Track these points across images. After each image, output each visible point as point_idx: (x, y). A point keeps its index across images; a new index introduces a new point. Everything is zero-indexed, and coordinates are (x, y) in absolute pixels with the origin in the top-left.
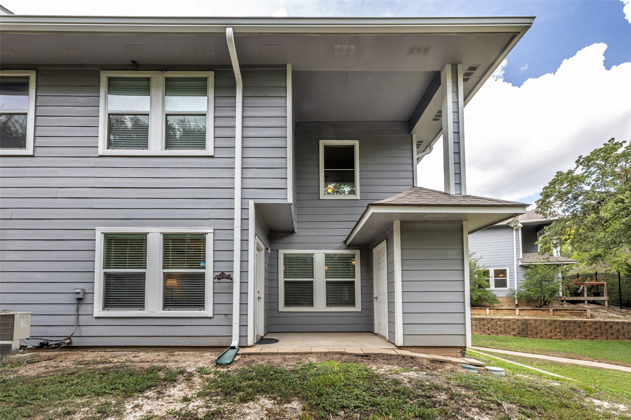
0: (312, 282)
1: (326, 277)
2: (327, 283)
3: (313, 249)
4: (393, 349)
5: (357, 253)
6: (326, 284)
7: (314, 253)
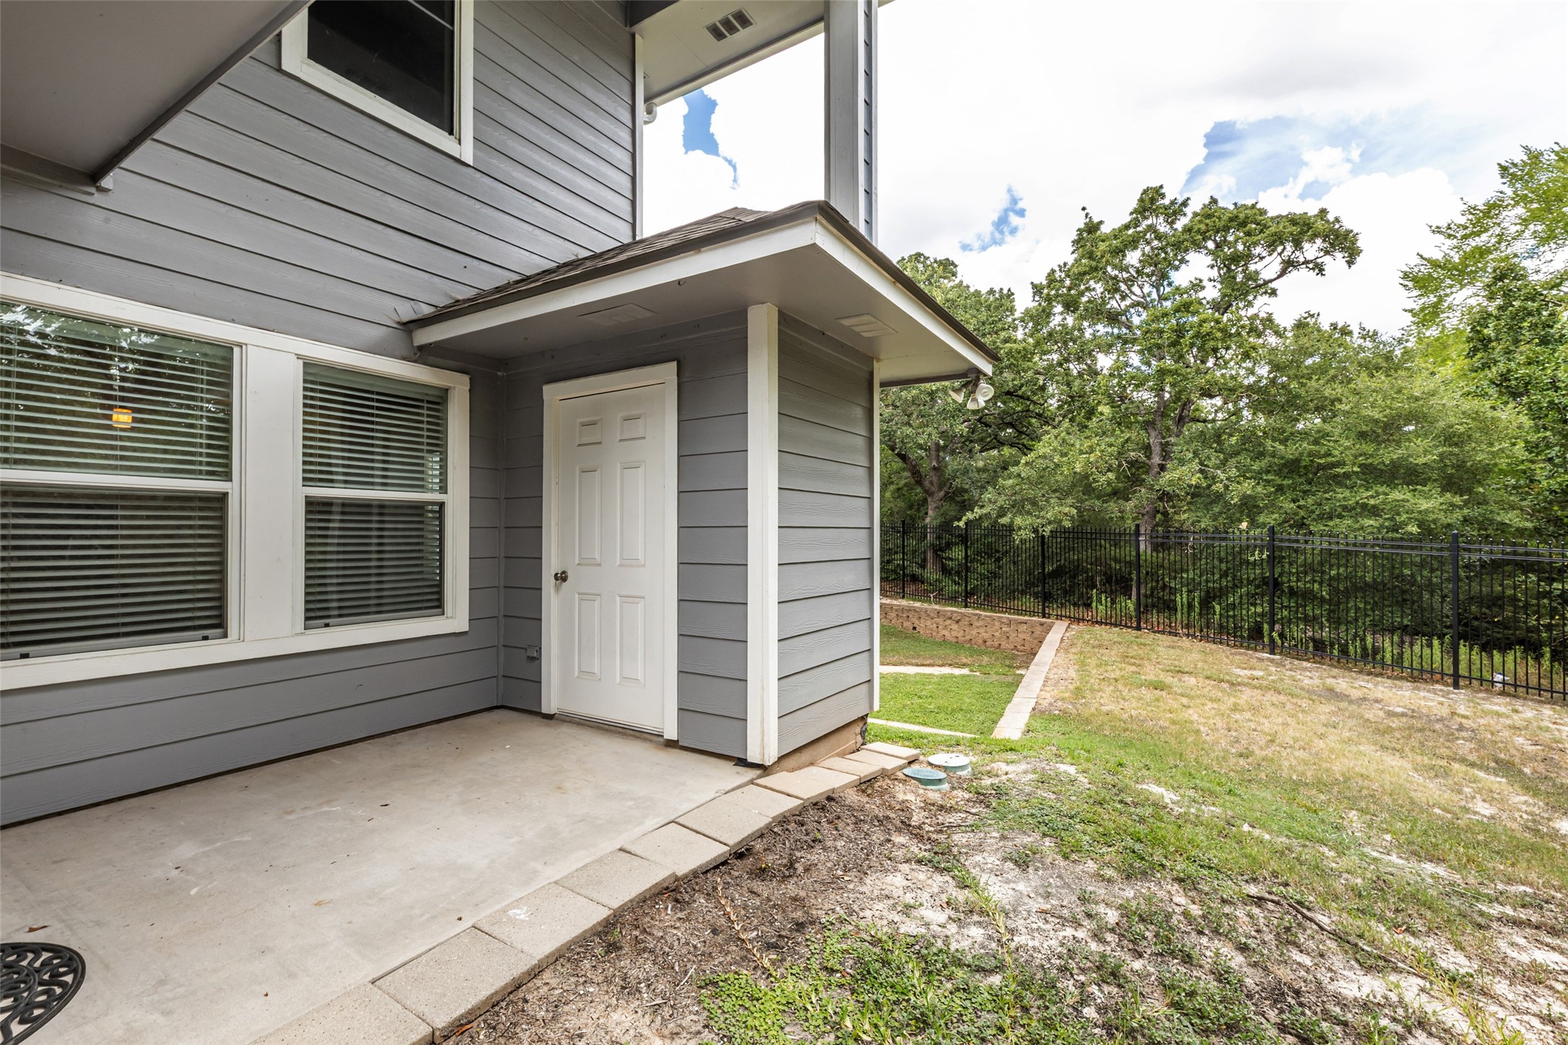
0: (222, 498)
1: (304, 479)
2: (313, 506)
3: (233, 321)
4: (752, 782)
5: (459, 388)
6: (307, 512)
7: (240, 346)
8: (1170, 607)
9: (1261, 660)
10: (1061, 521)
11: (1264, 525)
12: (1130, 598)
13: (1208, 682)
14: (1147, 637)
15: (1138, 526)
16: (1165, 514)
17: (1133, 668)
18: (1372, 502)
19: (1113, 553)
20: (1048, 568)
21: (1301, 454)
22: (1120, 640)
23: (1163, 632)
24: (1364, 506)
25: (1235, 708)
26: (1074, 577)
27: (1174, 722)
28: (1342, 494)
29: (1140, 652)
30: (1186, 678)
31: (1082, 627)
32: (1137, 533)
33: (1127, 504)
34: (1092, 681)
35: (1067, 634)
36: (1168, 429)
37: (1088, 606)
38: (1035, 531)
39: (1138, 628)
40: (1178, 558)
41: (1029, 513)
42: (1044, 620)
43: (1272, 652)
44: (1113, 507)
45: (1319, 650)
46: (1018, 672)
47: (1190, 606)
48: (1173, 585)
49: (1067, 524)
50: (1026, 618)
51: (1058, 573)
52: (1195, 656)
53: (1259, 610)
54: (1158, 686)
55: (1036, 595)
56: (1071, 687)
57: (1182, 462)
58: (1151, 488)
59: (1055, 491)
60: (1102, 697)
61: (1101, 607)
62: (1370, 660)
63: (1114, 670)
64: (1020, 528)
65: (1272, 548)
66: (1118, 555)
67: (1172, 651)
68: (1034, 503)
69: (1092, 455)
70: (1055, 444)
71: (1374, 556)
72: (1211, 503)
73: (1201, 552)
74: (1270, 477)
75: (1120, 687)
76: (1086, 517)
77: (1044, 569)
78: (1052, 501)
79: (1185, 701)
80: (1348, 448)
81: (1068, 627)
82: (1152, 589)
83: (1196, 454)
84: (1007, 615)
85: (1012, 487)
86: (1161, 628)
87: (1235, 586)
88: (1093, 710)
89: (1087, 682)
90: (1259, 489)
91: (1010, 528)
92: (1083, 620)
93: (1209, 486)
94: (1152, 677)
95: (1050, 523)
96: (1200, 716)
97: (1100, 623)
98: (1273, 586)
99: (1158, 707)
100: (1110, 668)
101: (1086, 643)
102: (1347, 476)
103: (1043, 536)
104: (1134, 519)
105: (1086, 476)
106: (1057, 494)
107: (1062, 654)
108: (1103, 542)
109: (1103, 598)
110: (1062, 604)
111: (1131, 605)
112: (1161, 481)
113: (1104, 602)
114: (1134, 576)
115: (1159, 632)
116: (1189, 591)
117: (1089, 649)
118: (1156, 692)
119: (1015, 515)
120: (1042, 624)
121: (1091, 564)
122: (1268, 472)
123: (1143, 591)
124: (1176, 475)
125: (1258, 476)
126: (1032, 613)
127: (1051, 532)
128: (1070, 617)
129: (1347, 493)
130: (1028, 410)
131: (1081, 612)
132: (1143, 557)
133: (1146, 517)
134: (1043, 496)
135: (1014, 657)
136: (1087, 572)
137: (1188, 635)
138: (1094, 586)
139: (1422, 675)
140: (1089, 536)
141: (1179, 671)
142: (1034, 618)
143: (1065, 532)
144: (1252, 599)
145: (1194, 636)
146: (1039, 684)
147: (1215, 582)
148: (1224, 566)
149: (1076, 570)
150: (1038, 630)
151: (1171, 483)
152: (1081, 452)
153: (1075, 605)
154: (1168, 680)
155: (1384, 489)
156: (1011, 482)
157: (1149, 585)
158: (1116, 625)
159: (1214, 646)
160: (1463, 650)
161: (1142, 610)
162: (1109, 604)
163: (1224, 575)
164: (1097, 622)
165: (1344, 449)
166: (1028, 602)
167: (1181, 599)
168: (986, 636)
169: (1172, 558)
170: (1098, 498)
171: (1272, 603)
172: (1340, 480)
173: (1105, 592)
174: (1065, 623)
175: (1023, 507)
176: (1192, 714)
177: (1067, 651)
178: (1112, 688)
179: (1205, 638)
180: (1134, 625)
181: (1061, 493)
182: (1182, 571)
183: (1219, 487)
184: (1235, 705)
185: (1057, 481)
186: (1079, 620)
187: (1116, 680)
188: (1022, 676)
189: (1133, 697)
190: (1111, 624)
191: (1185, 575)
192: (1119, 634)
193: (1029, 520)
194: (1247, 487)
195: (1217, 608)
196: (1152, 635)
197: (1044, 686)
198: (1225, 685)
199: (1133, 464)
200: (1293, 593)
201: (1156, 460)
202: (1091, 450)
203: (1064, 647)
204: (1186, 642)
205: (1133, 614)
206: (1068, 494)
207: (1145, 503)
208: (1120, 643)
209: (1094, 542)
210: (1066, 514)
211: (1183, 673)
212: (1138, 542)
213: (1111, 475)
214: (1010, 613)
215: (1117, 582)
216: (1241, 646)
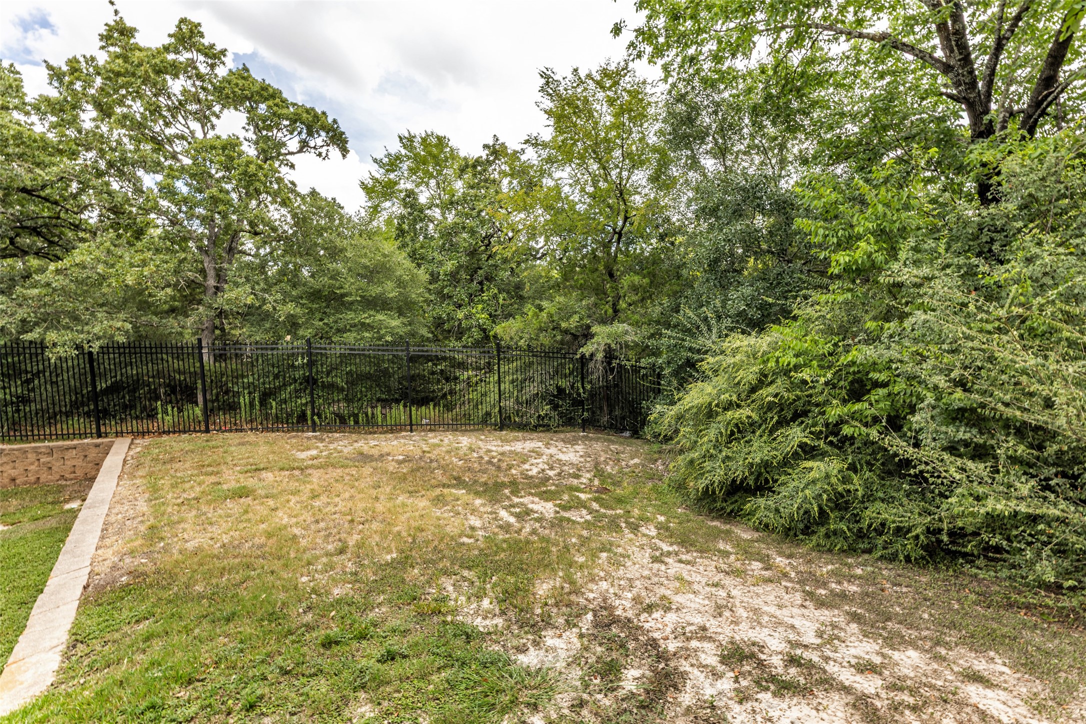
8: (232, 407)
9: (308, 438)
10: (112, 336)
11: (303, 337)
12: (197, 405)
13: (283, 473)
14: (218, 438)
15: (200, 340)
16: (223, 330)
17: (213, 479)
18: (367, 321)
19: (176, 365)
20: (101, 385)
21: (324, 286)
22: (191, 447)
23: (230, 431)
24: (363, 324)
25: (314, 496)
26: (135, 390)
27: (269, 535)
28: (350, 315)
29: (215, 457)
30: (264, 474)
31: (147, 440)
32: (200, 347)
33: (188, 320)
34: (169, 510)
35: (131, 453)
36: (221, 257)
37: (152, 416)
38: (78, 347)
39: (207, 431)
40: (239, 366)
41: (66, 327)
42: (100, 440)
43: (314, 431)
44: (172, 324)
45: (342, 422)
46: (67, 507)
47: (252, 404)
48: (236, 389)
49: (121, 339)
50: (75, 442)
51: (115, 388)
52: (263, 449)
53: (304, 401)
54: (242, 493)
55: (88, 414)
56: (142, 528)
57: (237, 285)
58: (210, 307)
59: (102, 305)
60: (184, 530)
61: (169, 419)
62: (370, 426)
63: (192, 487)
64: (55, 345)
65: (310, 354)
66: (182, 367)
67: (243, 449)
68: (76, 319)
69: (146, 269)
70: (97, 253)
71: (369, 356)
72: (263, 320)
73: (257, 360)
74: (304, 301)
75: (204, 508)
76: (144, 333)
77: (94, 387)
78: (99, 315)
79: (271, 503)
80: (352, 284)
81: (132, 443)
82: (217, 395)
83: (247, 279)
84: (47, 443)
85: (40, 298)
86: (228, 426)
87: (284, 385)
88: (177, 556)
89: (163, 515)
90: (298, 310)
91: (41, 346)
92: (148, 432)
93: (260, 307)
94: (233, 485)
95: (99, 338)
96: (290, 516)
97: (168, 433)
98: (310, 382)
99: (249, 520)
100: (187, 486)
101: (156, 460)
102: (352, 303)
103: (90, 353)
104: (194, 334)
105: (141, 293)
106: (105, 308)
107: (126, 482)
108: (165, 356)
109: (169, 409)
110: (121, 419)
111: (198, 411)
112: (220, 300)
113: (170, 412)
114: (199, 386)
115: (226, 431)
116: (250, 393)
117: (159, 467)
118: (242, 500)
119: (47, 328)
120: (97, 446)
121: (153, 377)
122: (302, 298)
123: (208, 397)
124: (233, 295)
125: (296, 300)
126: (85, 435)
127: (101, 347)
128: (132, 432)
129: (353, 316)
130: (58, 218)
131: (145, 425)
132: (207, 368)
133: (206, 332)
134: (87, 309)
135: (60, 489)
136: (149, 385)
137: (251, 429)
138: (158, 398)
139: (395, 428)
140: (148, 350)
141: (256, 470)
142: (86, 441)
143: (119, 348)
144: (297, 393)
145: (257, 429)
146: (93, 538)
147: (270, 383)
148: (276, 370)
149: (136, 384)
150: (93, 454)
151: (229, 301)
152: (132, 265)
153: (137, 418)
154: (251, 482)
155: (372, 313)
156: (35, 291)
157: (214, 392)
158: (185, 432)
159: (273, 435)
160: (413, 409)
161: (208, 413)
162: (176, 413)
163: (276, 377)
164: (164, 432)
165: (351, 286)
166: (78, 423)
167: (244, 400)
168: (13, 473)
169: (234, 367)
170: (156, 314)
171: (312, 394)
172: (349, 306)
173: (171, 402)
174: (128, 440)
175: (59, 322)
176: (283, 518)
177: (132, 476)
178: (194, 512)
179: (266, 429)
180: (203, 428)
181: (112, 308)
182: (243, 377)
183: (268, 307)
184: (312, 490)
185: (104, 295)
186: (143, 434)
187: (197, 499)
188: (74, 513)
189: (220, 516)
190: (180, 432)
191: (246, 380)
192: (189, 441)
193: (68, 336)
194: (290, 308)
195: (274, 403)
196: (221, 436)
197: (102, 538)
198: (297, 472)
199: (191, 284)
200: (324, 386)
201: (211, 282)
202: (144, 263)
203: (129, 470)
204: (251, 437)
205: (201, 419)
206: (119, 308)
207: (204, 319)
208: (192, 452)
209: (154, 356)
210: (119, 329)
211: (259, 470)
212: (201, 355)
213: (169, 291)
214: (51, 440)
215: (182, 392)
216: (293, 431)
